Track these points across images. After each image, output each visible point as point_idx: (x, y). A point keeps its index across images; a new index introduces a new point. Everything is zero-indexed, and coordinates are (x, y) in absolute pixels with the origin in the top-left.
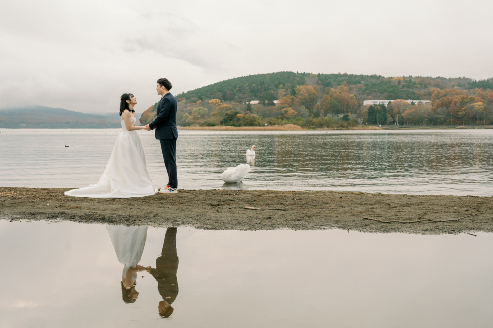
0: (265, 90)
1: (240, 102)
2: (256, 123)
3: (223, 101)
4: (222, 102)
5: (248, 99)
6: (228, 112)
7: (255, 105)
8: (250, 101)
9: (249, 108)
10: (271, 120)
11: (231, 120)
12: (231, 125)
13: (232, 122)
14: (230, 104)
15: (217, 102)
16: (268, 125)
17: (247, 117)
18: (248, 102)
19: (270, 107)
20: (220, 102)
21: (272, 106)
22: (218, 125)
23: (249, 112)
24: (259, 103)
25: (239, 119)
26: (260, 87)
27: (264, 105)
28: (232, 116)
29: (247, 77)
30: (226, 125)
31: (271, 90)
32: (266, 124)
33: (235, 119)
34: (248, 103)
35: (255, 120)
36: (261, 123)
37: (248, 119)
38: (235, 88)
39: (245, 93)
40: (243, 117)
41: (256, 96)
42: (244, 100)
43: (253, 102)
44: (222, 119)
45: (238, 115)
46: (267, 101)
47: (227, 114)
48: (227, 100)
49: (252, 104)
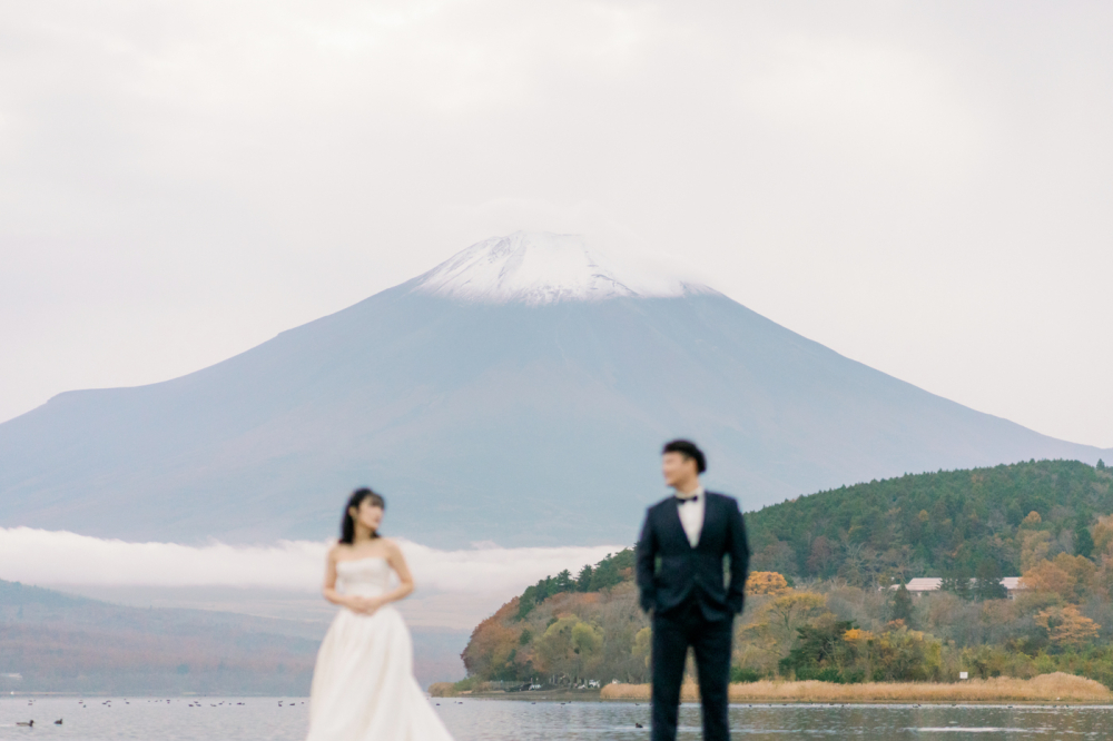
0: (967, 536)
1: (867, 584)
2: (925, 669)
3: (796, 579)
4: (791, 584)
5: (901, 569)
6: (814, 623)
7: (926, 593)
8: (908, 580)
9: (903, 608)
10: (986, 654)
11: (821, 656)
12: (822, 678)
13: (825, 666)
14: (827, 589)
15: (774, 582)
16: (970, 676)
17: (885, 643)
18: (898, 582)
19: (987, 602)
20: (784, 583)
21: (997, 601)
22: (771, 676)
23: (900, 621)
24: (944, 588)
25: (851, 654)
26: (948, 521)
27: (964, 593)
28: (825, 640)
29: (895, 481)
30: (801, 677)
31: (991, 533)
32: (964, 675)
33: (838, 650)
34: (896, 587)
35: (917, 659)
36: (944, 671)
37: (889, 651)
38: (847, 525)
39: (885, 548)
40: (870, 643)
41: (931, 559)
42: (881, 576)
43: (917, 585)
44: (784, 651)
45: (852, 634)
46: (974, 580)
47: (803, 632)
48: (815, 574)
49: (915, 592)
